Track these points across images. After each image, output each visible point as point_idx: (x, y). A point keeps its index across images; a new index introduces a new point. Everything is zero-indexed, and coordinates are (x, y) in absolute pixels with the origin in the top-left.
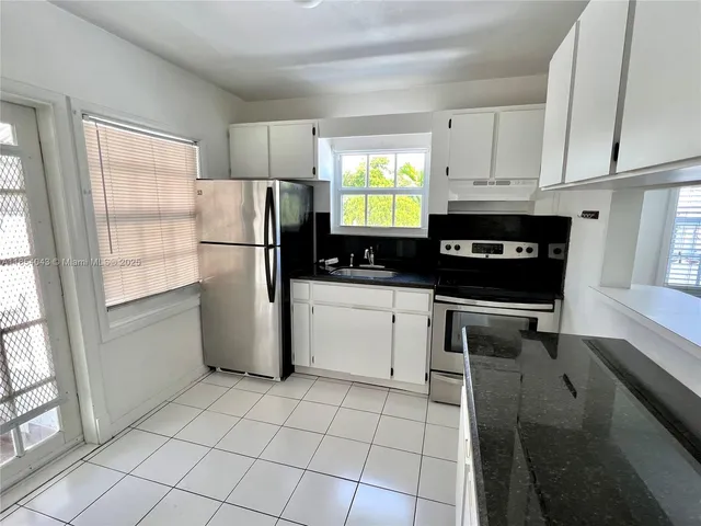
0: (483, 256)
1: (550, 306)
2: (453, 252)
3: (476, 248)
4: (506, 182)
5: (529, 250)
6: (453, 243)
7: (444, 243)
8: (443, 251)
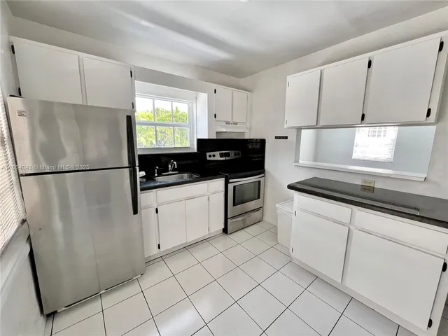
0: (224, 159)
1: (263, 175)
2: (212, 158)
3: (222, 155)
4: (236, 124)
5: (238, 154)
6: (212, 153)
7: (208, 154)
8: (208, 158)
